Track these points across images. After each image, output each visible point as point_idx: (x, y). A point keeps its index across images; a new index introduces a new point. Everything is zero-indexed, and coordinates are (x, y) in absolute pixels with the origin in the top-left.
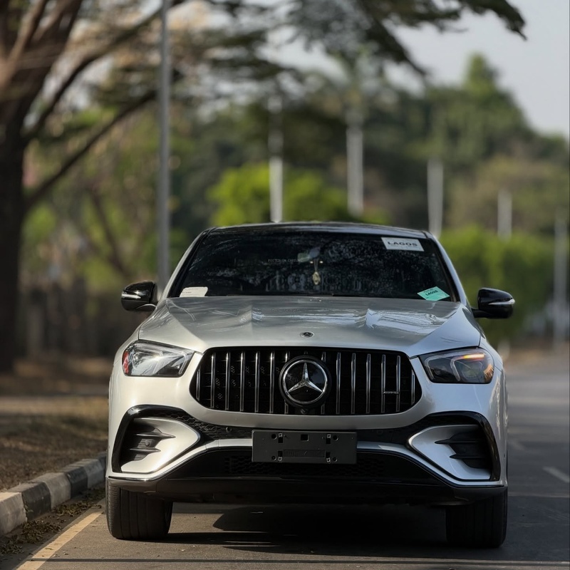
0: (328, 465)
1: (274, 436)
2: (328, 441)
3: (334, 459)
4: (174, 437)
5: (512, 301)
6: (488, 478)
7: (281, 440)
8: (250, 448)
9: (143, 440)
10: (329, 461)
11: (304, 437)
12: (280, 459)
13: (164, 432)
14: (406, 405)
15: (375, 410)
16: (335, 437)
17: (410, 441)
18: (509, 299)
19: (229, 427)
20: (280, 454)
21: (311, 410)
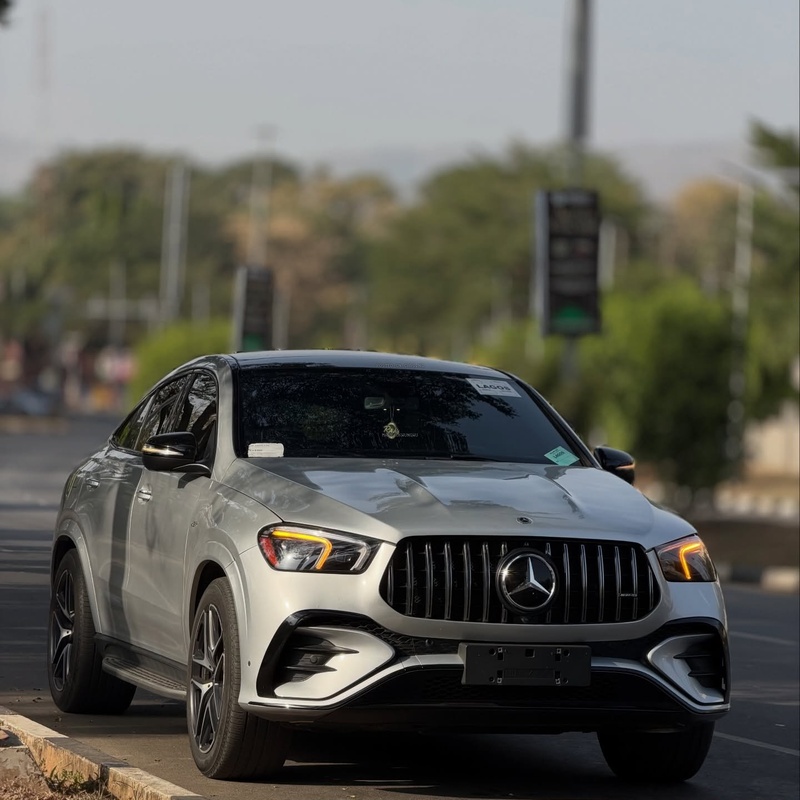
0: (557, 687)
1: (492, 651)
2: (558, 657)
3: (565, 680)
4: (357, 652)
5: (633, 466)
6: (722, 700)
7: (500, 656)
8: (461, 666)
9: (306, 656)
10: (558, 682)
11: (529, 652)
12: (500, 681)
13: (338, 645)
14: (644, 610)
15: (610, 618)
16: (565, 652)
17: (649, 656)
18: (631, 464)
19: (430, 639)
20: (500, 674)
21: (535, 618)
